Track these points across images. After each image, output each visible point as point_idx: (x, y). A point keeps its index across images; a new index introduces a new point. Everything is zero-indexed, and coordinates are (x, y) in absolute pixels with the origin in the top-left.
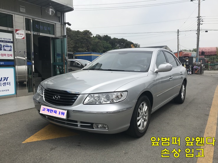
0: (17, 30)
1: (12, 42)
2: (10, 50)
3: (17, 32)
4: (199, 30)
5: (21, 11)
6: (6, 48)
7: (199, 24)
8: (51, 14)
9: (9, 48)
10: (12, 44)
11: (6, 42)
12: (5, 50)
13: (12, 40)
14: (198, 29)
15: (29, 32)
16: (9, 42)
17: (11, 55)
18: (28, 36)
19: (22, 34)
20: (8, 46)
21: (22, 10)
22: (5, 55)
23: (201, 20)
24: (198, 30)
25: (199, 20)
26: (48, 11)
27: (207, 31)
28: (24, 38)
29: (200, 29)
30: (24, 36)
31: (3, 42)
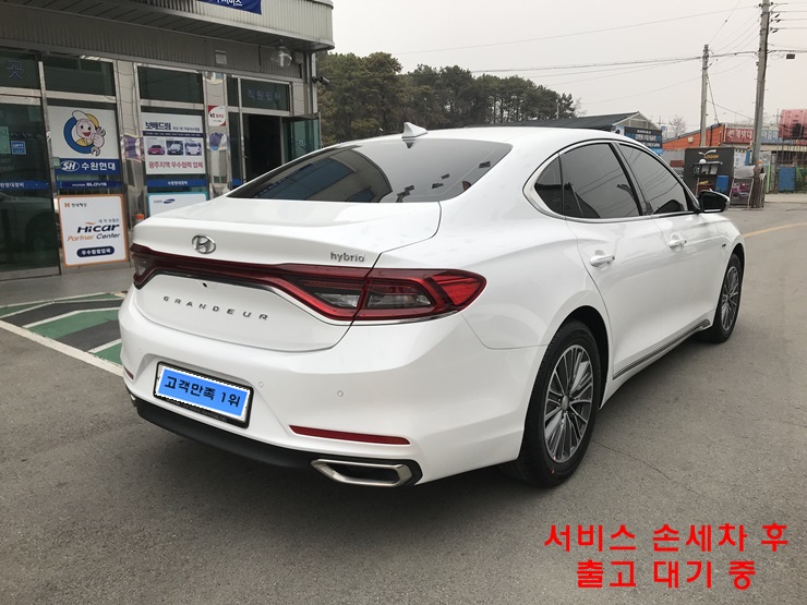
0: (210, 108)
1: (203, 135)
2: (199, 154)
3: (212, 112)
4: (766, 50)
5: (218, 62)
6: (191, 149)
7: (765, 31)
8: (282, 64)
9: (195, 150)
10: (200, 140)
11: (191, 135)
12: (189, 154)
13: (201, 131)
14: (763, 49)
15: (234, 109)
16: (195, 135)
17: (200, 164)
18: (233, 117)
19: (221, 116)
20: (195, 145)
21: (221, 60)
22: (189, 164)
23: (772, 17)
24: (763, 53)
25: (766, 15)
26: (277, 57)
27: (791, 57)
28: (224, 124)
29: (769, 48)
30: (225, 119)
31: (184, 135)
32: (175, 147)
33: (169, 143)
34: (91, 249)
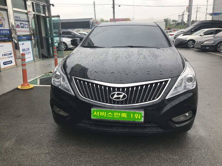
1: (28, 21)
6: (26, 26)
11: (25, 21)
14: (114, 4)
15: (34, 13)
18: (34, 16)
28: (33, 18)
31: (23, 21)
32: (22, 25)
33: (21, 24)
34: (6, 62)
